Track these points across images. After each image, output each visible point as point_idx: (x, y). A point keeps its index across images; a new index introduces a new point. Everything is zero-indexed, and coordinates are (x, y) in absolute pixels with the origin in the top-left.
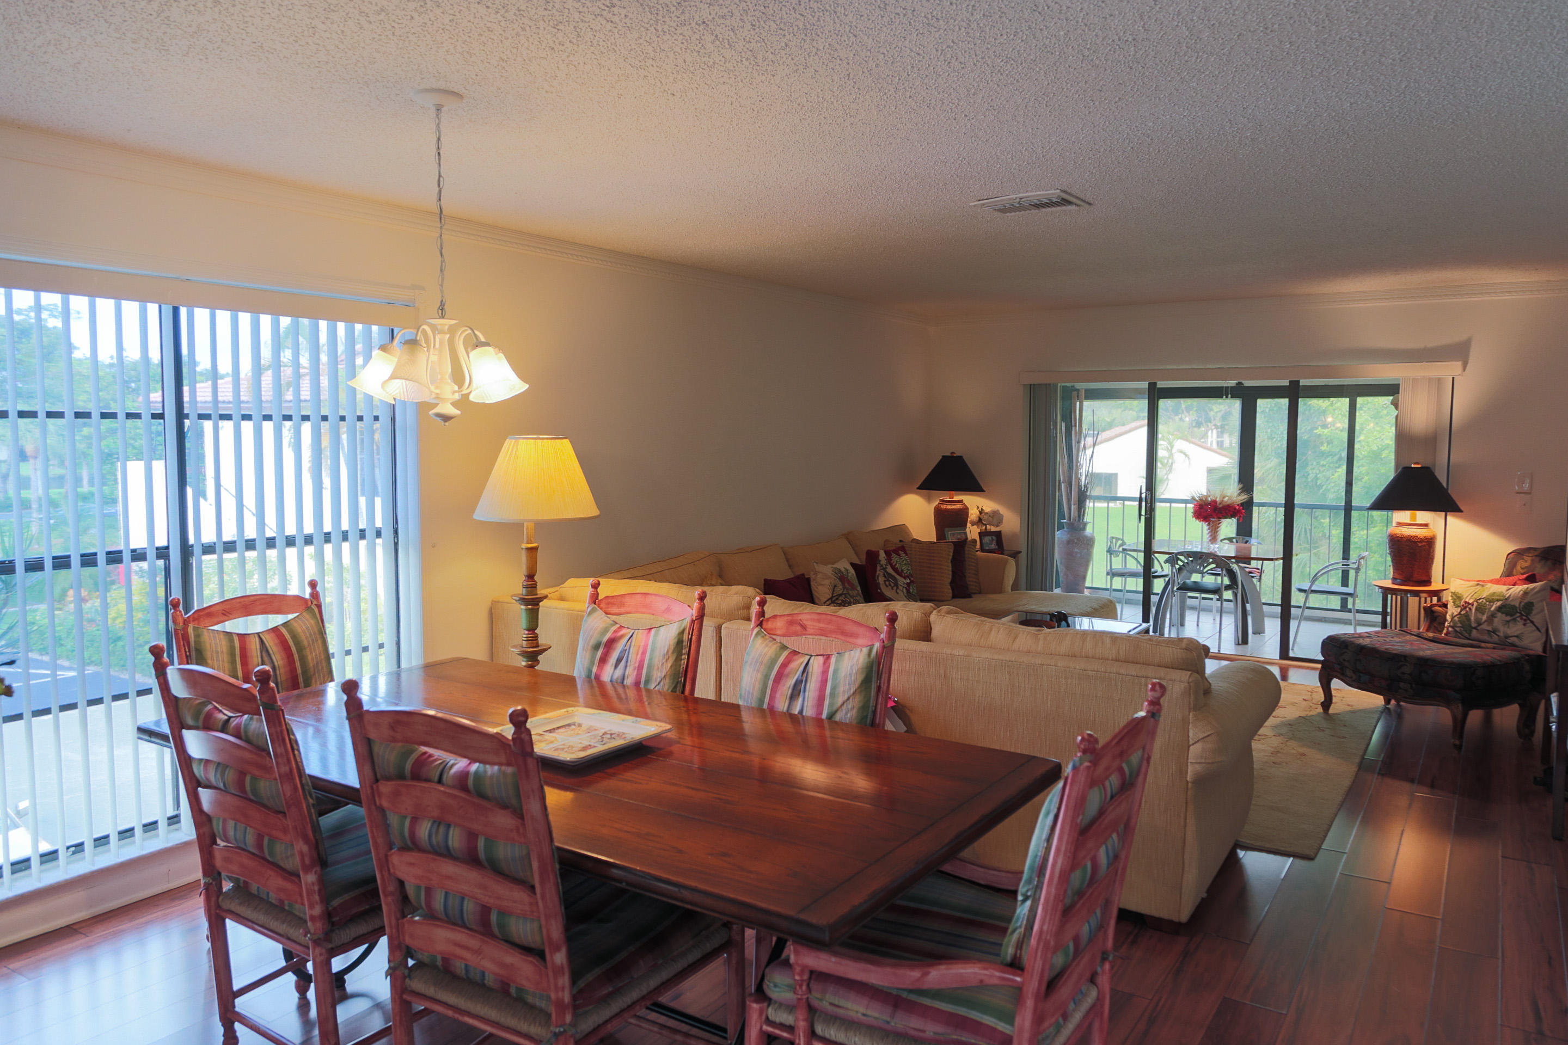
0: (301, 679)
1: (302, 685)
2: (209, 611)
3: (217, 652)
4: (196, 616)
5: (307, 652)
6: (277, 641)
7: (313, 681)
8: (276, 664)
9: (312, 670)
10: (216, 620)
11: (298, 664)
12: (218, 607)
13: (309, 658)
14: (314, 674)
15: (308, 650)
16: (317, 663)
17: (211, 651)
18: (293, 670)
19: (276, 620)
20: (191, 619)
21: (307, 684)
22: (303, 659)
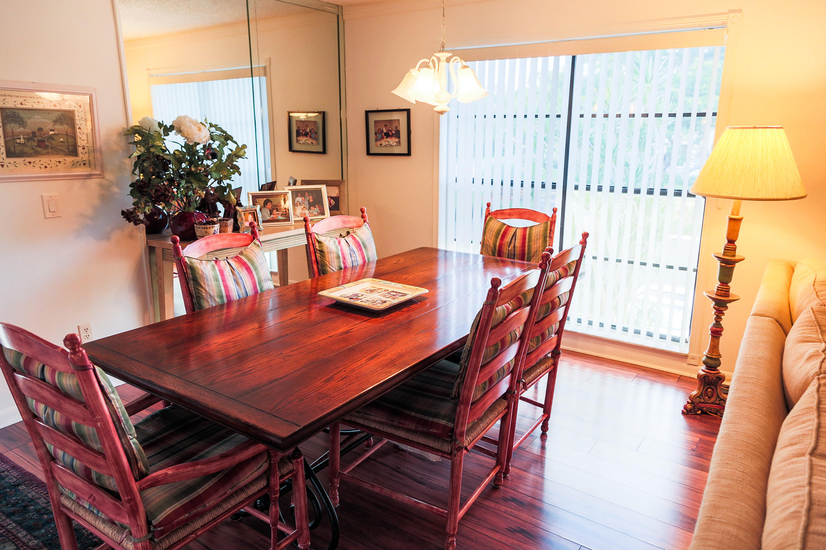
0: (526, 256)
1: (526, 259)
2: (503, 211)
3: (491, 230)
4: (496, 213)
5: (532, 244)
6: (522, 234)
7: (532, 259)
8: (516, 244)
9: (533, 253)
10: (505, 217)
11: (526, 248)
12: (508, 211)
13: (533, 247)
14: (534, 256)
15: (533, 242)
16: (537, 251)
17: (489, 229)
18: (523, 250)
19: (528, 223)
20: (493, 213)
21: (529, 260)
22: (529, 246)
